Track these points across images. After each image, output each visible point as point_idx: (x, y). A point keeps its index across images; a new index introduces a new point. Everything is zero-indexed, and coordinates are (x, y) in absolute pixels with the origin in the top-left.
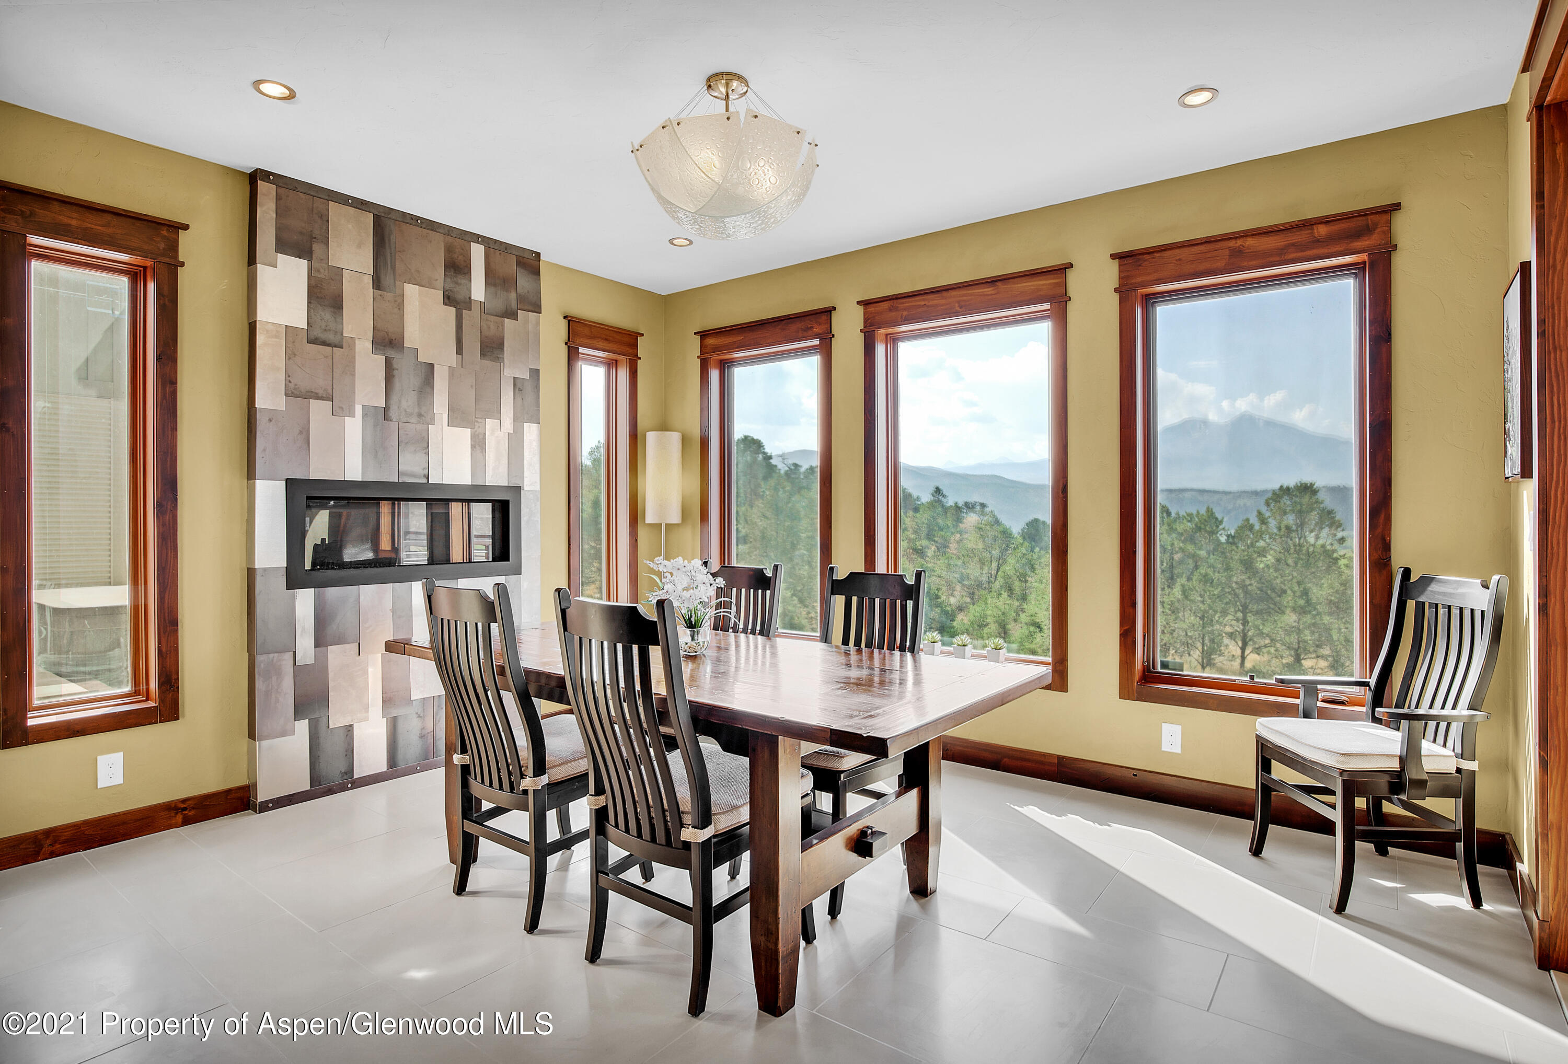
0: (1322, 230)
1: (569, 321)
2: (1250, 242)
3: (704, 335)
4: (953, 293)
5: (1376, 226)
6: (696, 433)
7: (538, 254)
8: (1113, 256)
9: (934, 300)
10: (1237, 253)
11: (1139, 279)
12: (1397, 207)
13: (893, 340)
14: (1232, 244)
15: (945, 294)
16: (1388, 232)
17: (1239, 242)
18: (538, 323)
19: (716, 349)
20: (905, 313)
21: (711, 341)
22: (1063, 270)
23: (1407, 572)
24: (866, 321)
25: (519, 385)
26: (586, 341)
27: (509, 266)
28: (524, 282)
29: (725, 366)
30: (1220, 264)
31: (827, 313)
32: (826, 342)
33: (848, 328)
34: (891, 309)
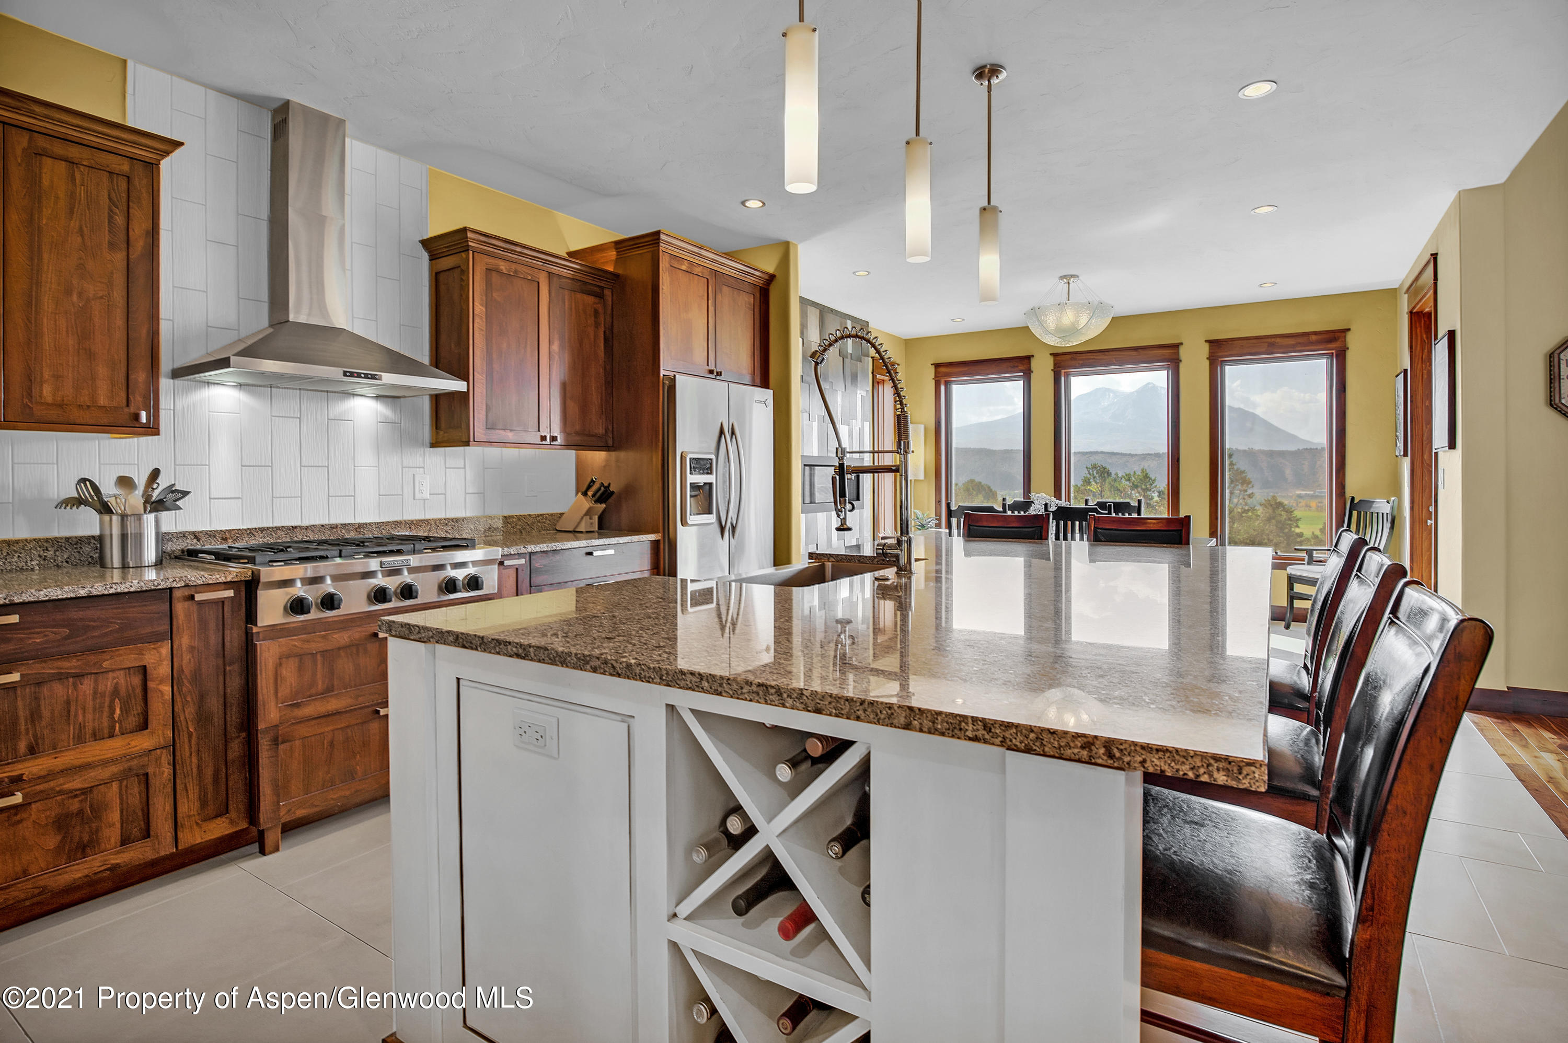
0: (1314, 338)
2: (1278, 340)
3: (937, 366)
4: (1111, 353)
5: (1339, 338)
8: (1206, 341)
9: (1100, 356)
10: (1271, 345)
11: (1220, 354)
12: (1349, 330)
13: (1068, 375)
14: (1269, 340)
15: (1107, 353)
16: (1345, 341)
17: (1273, 340)
19: (945, 374)
20: (1081, 362)
21: (943, 370)
22: (1176, 346)
23: (1353, 499)
24: (1055, 365)
25: (862, 400)
29: (947, 384)
30: (1264, 350)
31: (1028, 359)
32: (1027, 374)
33: (1042, 367)
34: (1072, 359)
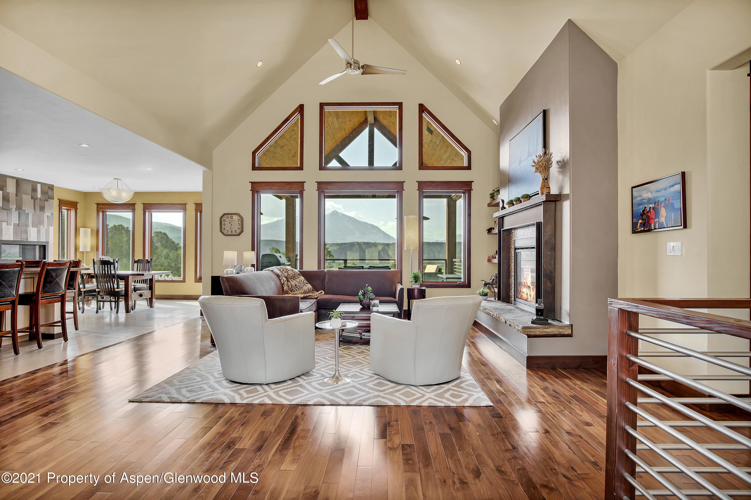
1: (60, 201)
3: (98, 204)
4: (163, 205)
6: (95, 229)
7: (53, 185)
13: (151, 212)
15: (162, 205)
18: (53, 203)
19: (101, 208)
20: (154, 207)
21: (100, 206)
24: (144, 208)
25: (48, 217)
26: (64, 205)
27: (46, 189)
28: (50, 193)
29: (103, 212)
31: (134, 205)
32: (134, 210)
33: (139, 208)
34: (150, 206)
